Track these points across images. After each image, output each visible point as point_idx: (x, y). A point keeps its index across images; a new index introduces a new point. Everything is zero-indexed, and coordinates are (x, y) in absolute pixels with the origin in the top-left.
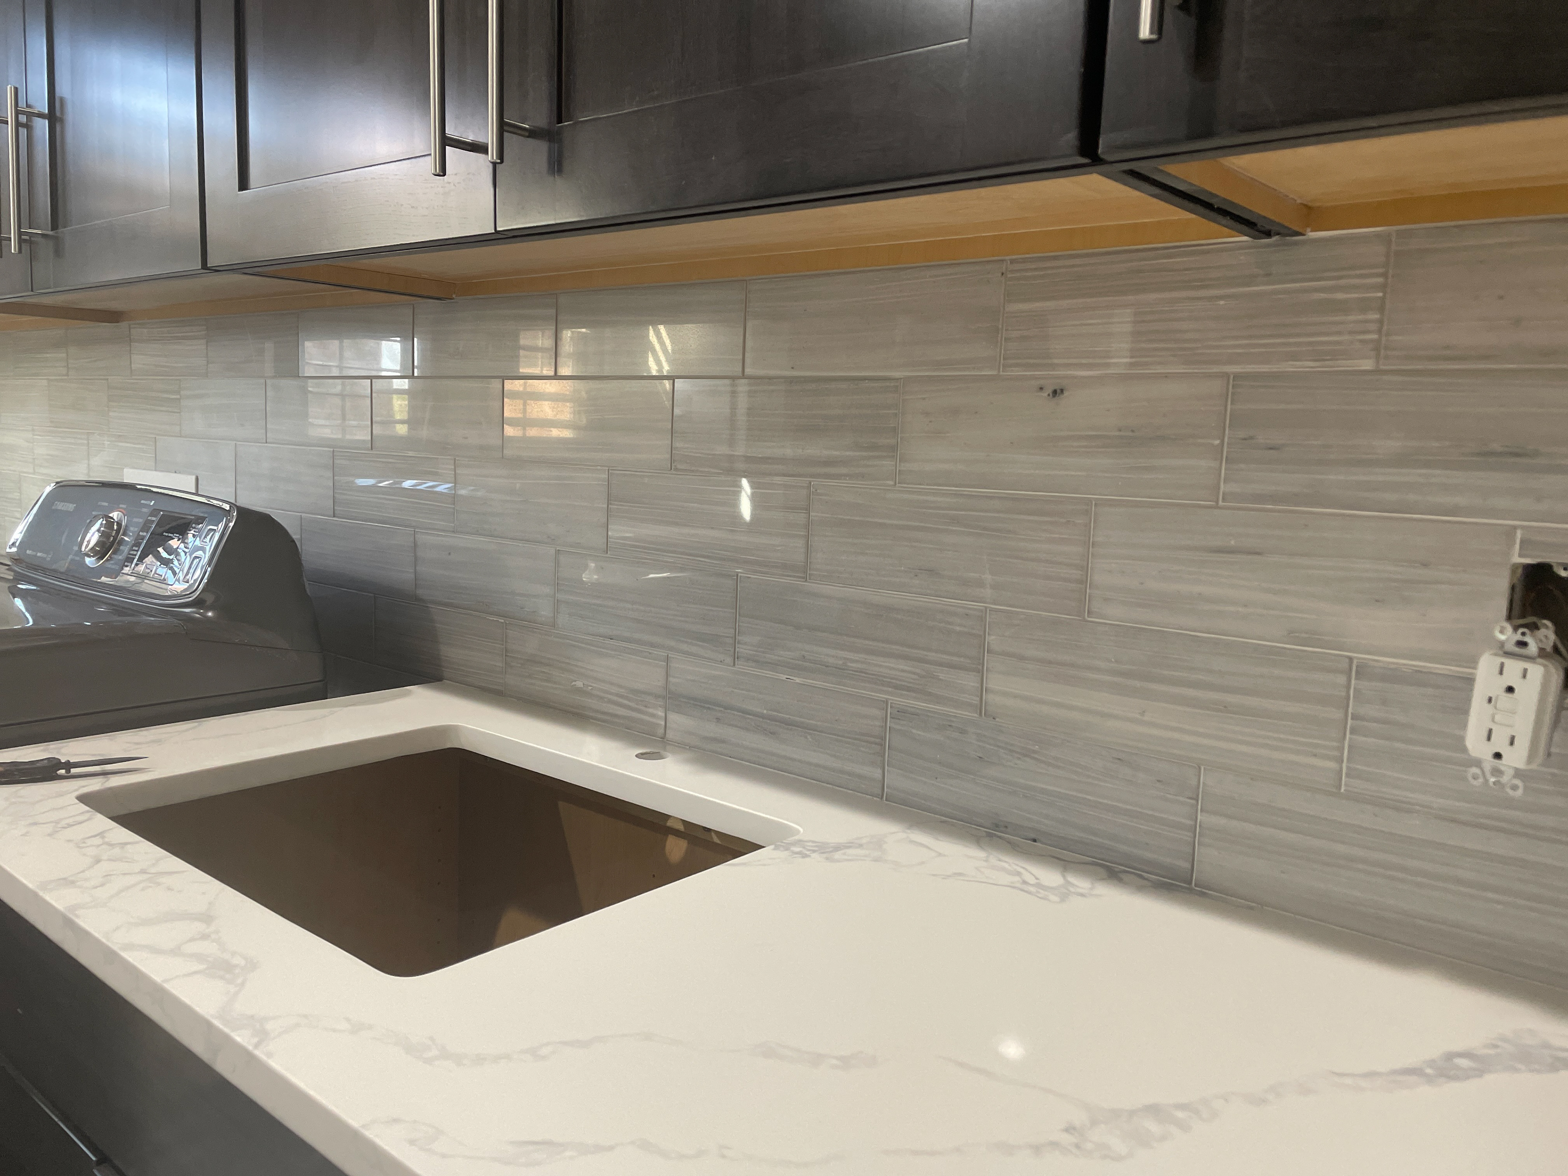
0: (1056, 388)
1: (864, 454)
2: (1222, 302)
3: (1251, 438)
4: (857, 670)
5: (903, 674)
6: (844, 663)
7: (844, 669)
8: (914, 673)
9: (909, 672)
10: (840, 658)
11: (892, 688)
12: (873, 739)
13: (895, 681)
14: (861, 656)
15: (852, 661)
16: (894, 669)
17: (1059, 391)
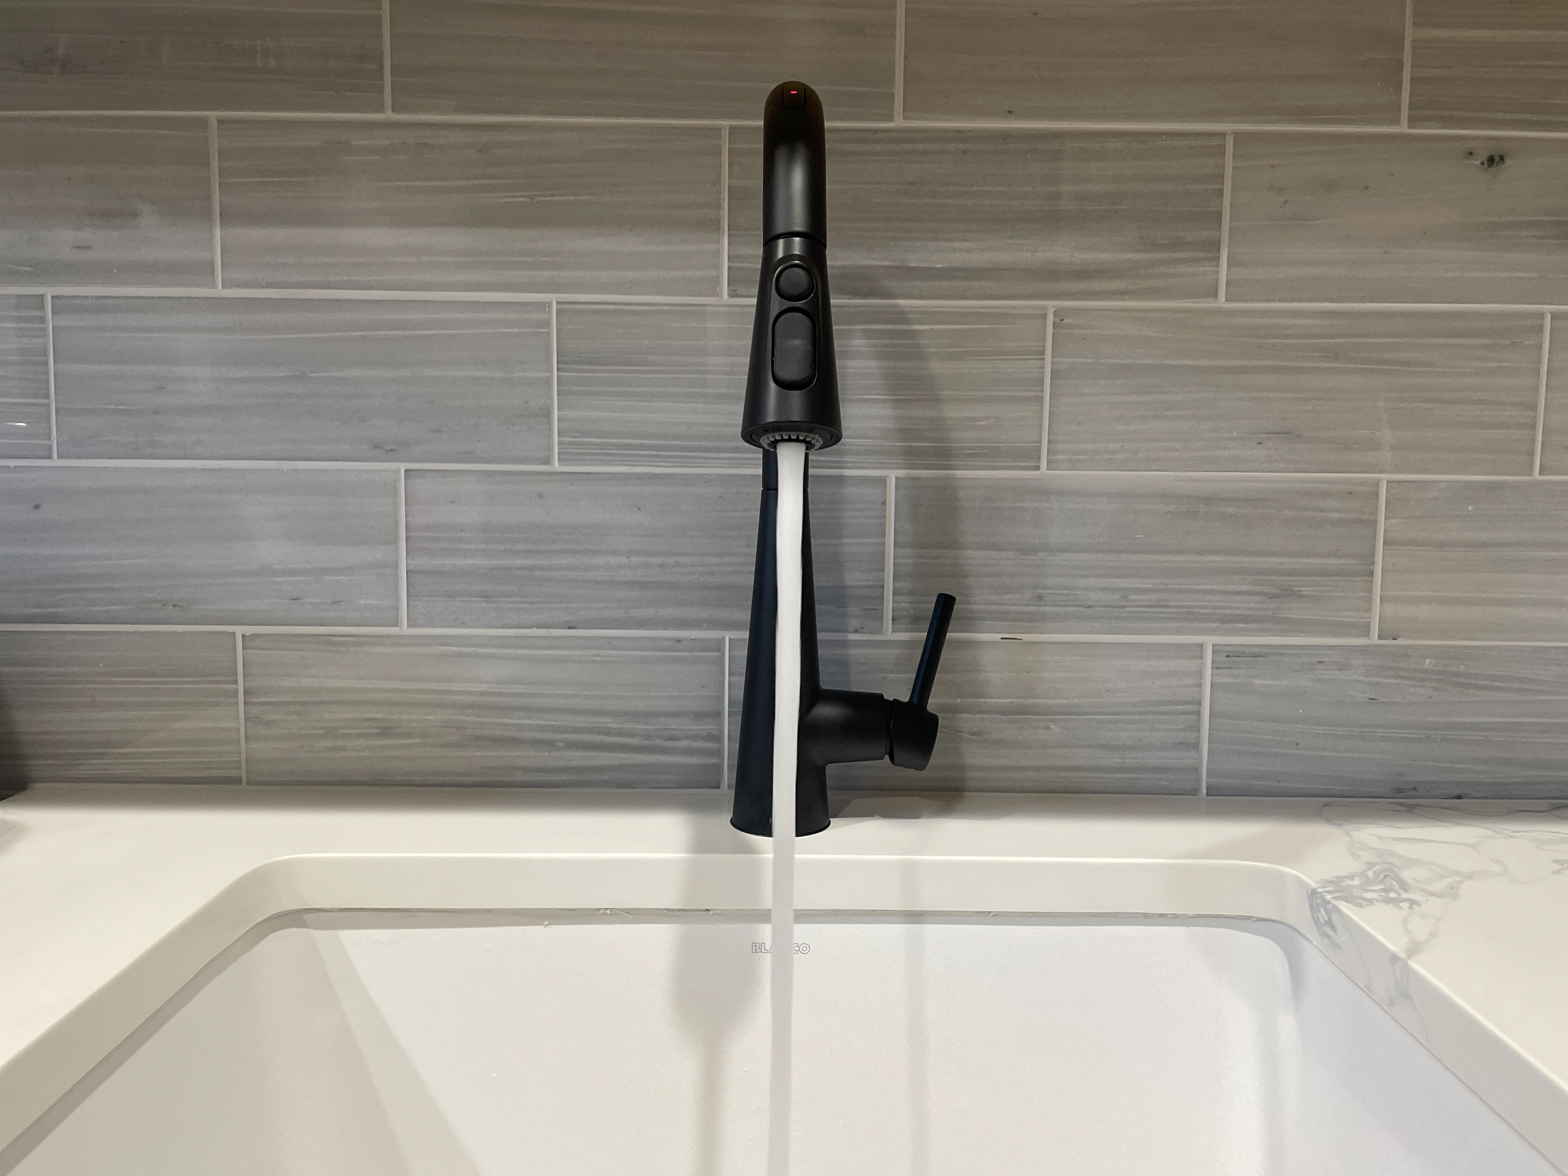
0: (1493, 153)
1: (1158, 256)
4: (1149, 604)
5: (1237, 598)
6: (1122, 597)
7: (1123, 607)
8: (1258, 594)
9: (1248, 593)
10: (1115, 590)
11: (1216, 622)
12: (1181, 708)
13: (1221, 611)
14: (1157, 581)
15: (1139, 591)
16: (1220, 592)
17: (1497, 159)
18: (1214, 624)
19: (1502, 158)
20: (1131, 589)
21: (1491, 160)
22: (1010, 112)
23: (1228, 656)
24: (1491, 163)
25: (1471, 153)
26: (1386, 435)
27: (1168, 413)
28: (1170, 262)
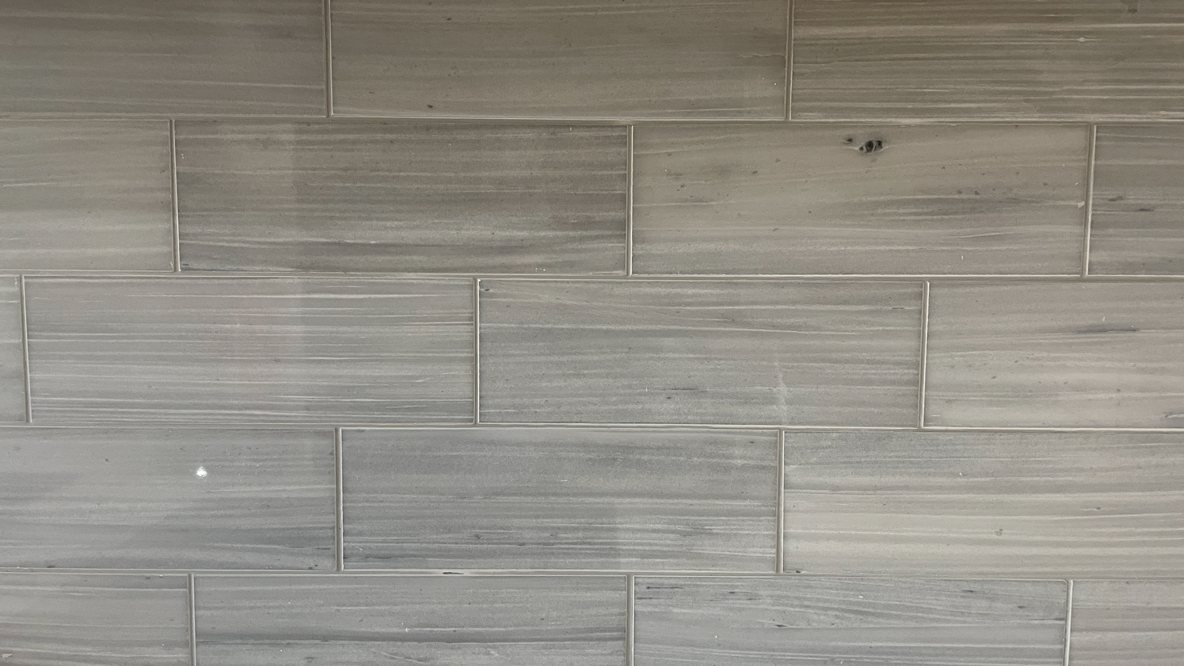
0: (871, 139)
1: (571, 233)
2: (1082, 39)
3: (1120, 198)
4: (575, 541)
5: (654, 535)
6: (552, 535)
7: (553, 544)
8: (673, 532)
9: (664, 531)
10: (546, 529)
11: (636, 557)
12: (608, 634)
13: (640, 548)
14: (583, 520)
15: (566, 530)
16: (639, 530)
17: (875, 144)
18: (634, 560)
19: (880, 143)
20: (559, 528)
21: (870, 145)
22: (431, 107)
23: (648, 588)
24: (869, 148)
25: (850, 140)
26: (783, 390)
27: (585, 372)
28: (582, 239)
